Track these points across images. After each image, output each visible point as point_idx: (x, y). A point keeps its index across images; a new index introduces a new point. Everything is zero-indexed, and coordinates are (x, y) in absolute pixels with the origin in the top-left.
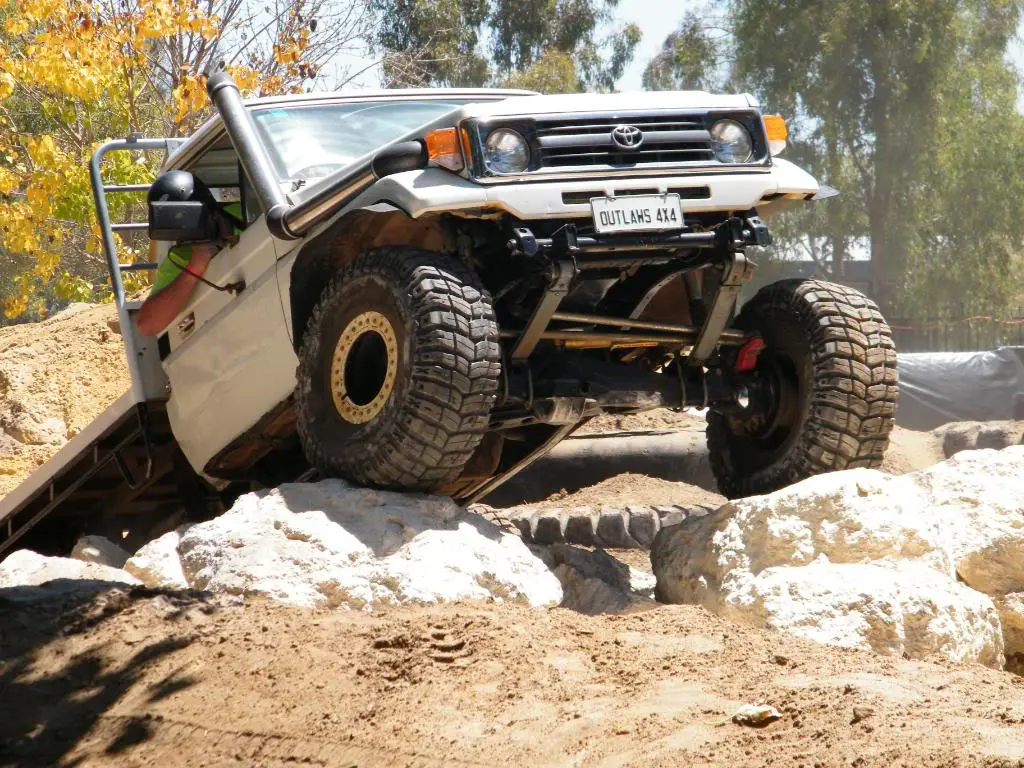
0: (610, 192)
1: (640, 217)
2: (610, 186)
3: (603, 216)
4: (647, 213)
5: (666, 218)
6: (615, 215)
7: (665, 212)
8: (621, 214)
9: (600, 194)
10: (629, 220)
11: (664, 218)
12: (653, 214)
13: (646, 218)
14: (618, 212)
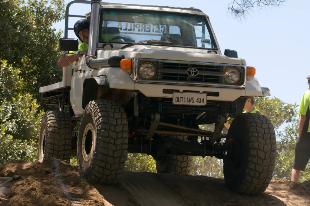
0: (181, 90)
1: (190, 100)
2: (181, 89)
3: (177, 98)
4: (193, 99)
5: (200, 101)
6: (181, 98)
7: (200, 99)
8: (183, 98)
9: (178, 91)
10: (186, 101)
11: (199, 101)
12: (195, 100)
13: (192, 101)
14: (182, 98)
